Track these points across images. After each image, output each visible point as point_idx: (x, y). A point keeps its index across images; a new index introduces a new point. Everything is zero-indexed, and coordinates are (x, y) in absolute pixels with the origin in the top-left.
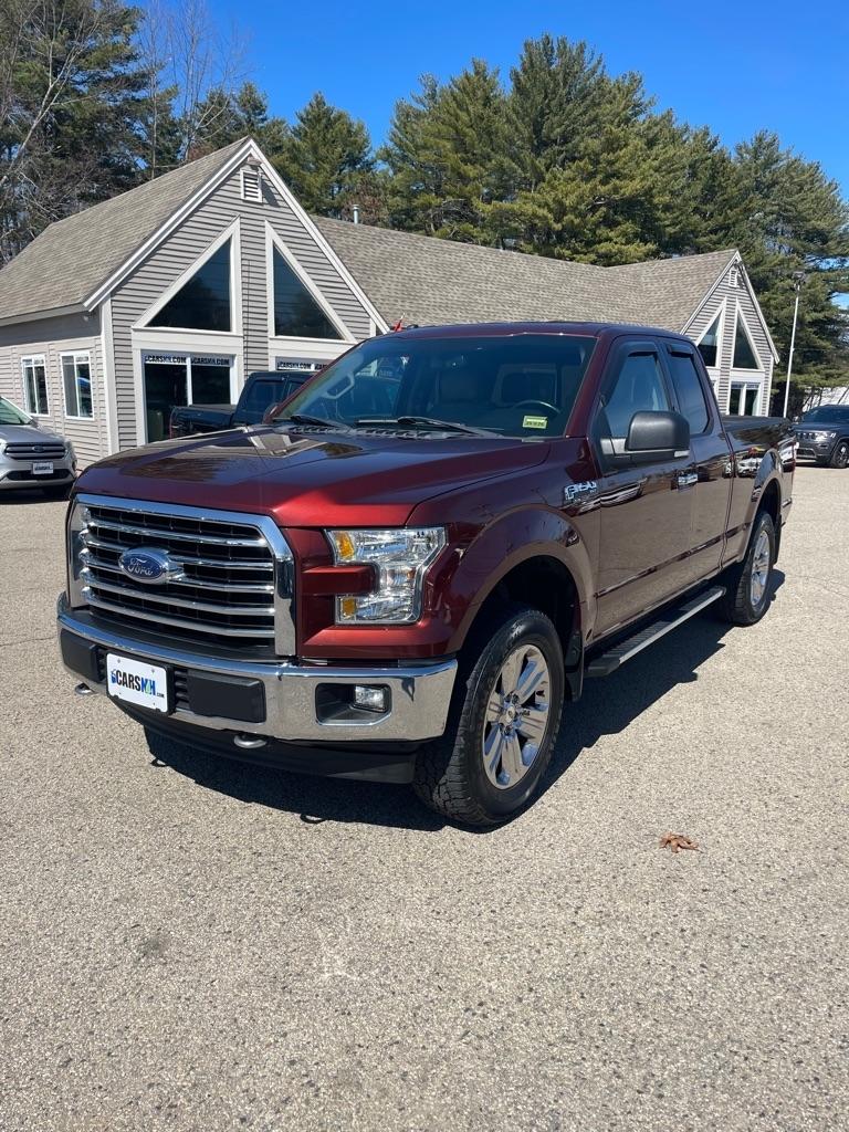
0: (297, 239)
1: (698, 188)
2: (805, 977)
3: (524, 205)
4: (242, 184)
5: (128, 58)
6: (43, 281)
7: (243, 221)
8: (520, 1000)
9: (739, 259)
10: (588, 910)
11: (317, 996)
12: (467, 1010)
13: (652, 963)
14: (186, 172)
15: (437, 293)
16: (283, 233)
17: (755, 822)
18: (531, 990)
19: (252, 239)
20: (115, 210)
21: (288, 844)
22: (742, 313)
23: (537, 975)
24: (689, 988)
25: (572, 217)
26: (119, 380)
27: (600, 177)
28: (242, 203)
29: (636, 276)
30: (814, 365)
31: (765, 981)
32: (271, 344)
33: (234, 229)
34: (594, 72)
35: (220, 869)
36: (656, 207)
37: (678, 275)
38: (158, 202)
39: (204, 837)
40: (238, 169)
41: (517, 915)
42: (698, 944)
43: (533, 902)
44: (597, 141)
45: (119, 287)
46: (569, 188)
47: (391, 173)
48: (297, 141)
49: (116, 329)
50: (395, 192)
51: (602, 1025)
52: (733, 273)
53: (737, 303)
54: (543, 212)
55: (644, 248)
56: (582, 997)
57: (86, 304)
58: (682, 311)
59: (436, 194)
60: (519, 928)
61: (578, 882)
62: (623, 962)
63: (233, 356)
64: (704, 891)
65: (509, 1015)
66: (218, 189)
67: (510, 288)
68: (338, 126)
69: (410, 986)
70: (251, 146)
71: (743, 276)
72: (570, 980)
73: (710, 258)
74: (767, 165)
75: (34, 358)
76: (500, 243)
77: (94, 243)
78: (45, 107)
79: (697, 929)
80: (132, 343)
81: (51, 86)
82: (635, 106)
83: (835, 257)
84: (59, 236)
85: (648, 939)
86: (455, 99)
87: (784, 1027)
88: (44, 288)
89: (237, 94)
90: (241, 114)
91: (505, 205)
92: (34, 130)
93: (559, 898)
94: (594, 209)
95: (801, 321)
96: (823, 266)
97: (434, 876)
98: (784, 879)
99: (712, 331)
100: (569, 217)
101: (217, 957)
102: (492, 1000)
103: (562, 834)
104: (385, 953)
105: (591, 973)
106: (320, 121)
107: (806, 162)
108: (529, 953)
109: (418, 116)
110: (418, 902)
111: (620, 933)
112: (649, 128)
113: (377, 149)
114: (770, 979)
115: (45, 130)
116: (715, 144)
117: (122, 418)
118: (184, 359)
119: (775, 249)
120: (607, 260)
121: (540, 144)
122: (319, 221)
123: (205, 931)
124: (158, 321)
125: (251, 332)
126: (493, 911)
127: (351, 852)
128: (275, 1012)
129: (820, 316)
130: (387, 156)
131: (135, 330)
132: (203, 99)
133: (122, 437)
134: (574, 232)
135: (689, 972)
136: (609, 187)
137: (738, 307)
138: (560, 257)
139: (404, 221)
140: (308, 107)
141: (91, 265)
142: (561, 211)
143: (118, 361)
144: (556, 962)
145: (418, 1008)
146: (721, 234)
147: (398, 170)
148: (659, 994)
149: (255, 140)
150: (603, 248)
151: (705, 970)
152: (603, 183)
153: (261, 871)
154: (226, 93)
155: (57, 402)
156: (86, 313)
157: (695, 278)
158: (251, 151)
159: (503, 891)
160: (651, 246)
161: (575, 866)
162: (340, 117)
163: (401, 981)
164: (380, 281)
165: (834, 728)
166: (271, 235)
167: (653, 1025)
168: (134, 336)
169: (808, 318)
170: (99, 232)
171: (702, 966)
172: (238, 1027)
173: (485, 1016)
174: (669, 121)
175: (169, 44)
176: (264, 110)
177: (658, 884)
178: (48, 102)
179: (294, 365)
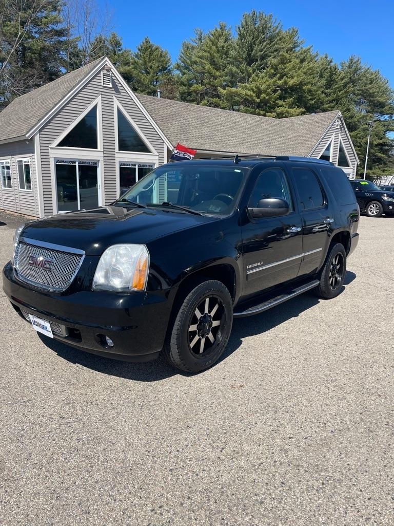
0: (129, 105)
1: (324, 82)
2: (335, 490)
3: (242, 90)
4: (102, 78)
5: (57, 22)
6: (10, 125)
7: (102, 96)
8: (182, 504)
9: (341, 115)
10: (228, 450)
11: (74, 502)
12: (152, 511)
13: (256, 481)
14: (76, 73)
16: (122, 102)
17: (322, 398)
18: (189, 498)
19: (108, 104)
20: (44, 91)
21: (80, 412)
22: (342, 140)
23: (194, 488)
24: (273, 496)
25: (265, 95)
26: (43, 172)
27: (278, 75)
28: (102, 87)
29: (292, 123)
30: (378, 165)
31: (314, 492)
32: (117, 155)
33: (98, 100)
34: (277, 28)
35: (41, 426)
36: (304, 91)
37: (312, 123)
38: (63, 87)
39: (37, 409)
40: (100, 71)
41: (190, 453)
42: (282, 470)
43: (200, 445)
44: (276, 60)
45: (43, 128)
46: (263, 81)
47: (181, 75)
48: (136, 59)
49: (42, 148)
50: (182, 84)
51: (223, 519)
52: (338, 121)
53: (340, 136)
54: (249, 93)
55: (299, 111)
56: (216, 502)
57: (27, 136)
58: (313, 139)
59: (202, 84)
60: (190, 461)
61: (225, 433)
62: (241, 481)
63: (99, 161)
64: (290, 438)
65: (174, 514)
66: (90, 81)
67: (232, 128)
68: (155, 53)
69: (125, 496)
70: (106, 61)
71: (342, 124)
72: (210, 492)
73: (327, 115)
74: (356, 71)
75: (5, 161)
76: (231, 108)
77: (33, 107)
78: (17, 44)
79: (283, 461)
80: (50, 154)
81: (20, 34)
82: (295, 43)
83: (387, 114)
84: (19, 103)
85: (256, 467)
86: (211, 40)
87: (321, 520)
88: (10, 128)
89: (108, 38)
90: (110, 47)
91: (234, 89)
92: (12, 54)
93: (213, 443)
94: (275, 91)
95: (371, 144)
96: (382, 119)
97: (151, 430)
98: (332, 431)
99: (328, 149)
100: (263, 95)
101: (26, 478)
102: (167, 504)
103: (222, 405)
104: (116, 477)
105: (222, 488)
106: (148, 50)
107: (372, 70)
108: (192, 476)
109: (193, 48)
110: (140, 446)
111: (242, 463)
112: (301, 54)
113: (174, 64)
114: (317, 490)
115: (17, 54)
116: (331, 62)
117: (45, 190)
118: (75, 162)
119: (359, 111)
120: (280, 116)
121: (250, 61)
122: (141, 96)
123: (24, 463)
124: (62, 144)
125: (108, 150)
126: (178, 451)
127: (111, 416)
128: (49, 511)
129: (381, 141)
130: (178, 67)
131: (51, 148)
132: (93, 40)
133: (45, 199)
134: (265, 102)
135: (275, 487)
136: (282, 81)
137: (340, 138)
138: (259, 114)
139: (186, 97)
140: (142, 44)
141: (30, 117)
142: (259, 92)
143: (43, 163)
144: (206, 481)
145: (127, 509)
146: (335, 103)
147: (184, 74)
148: (257, 500)
149: (109, 58)
150: (279, 110)
151: (283, 485)
152: (280, 79)
153: (62, 428)
154: (103, 38)
155: (15, 183)
156: (27, 140)
157: (320, 124)
158: (107, 63)
159: (185, 439)
160: (303, 110)
161: (226, 424)
162: (157, 49)
163: (120, 494)
164: (170, 125)
165: (368, 346)
166: (116, 103)
167: (250, 519)
168: (50, 151)
169: (375, 143)
170: (36, 102)
171: (282, 483)
172: (28, 520)
173: (161, 514)
175: (76, 14)
176: (121, 45)
177: (267, 434)
178: (18, 41)
179: (128, 165)
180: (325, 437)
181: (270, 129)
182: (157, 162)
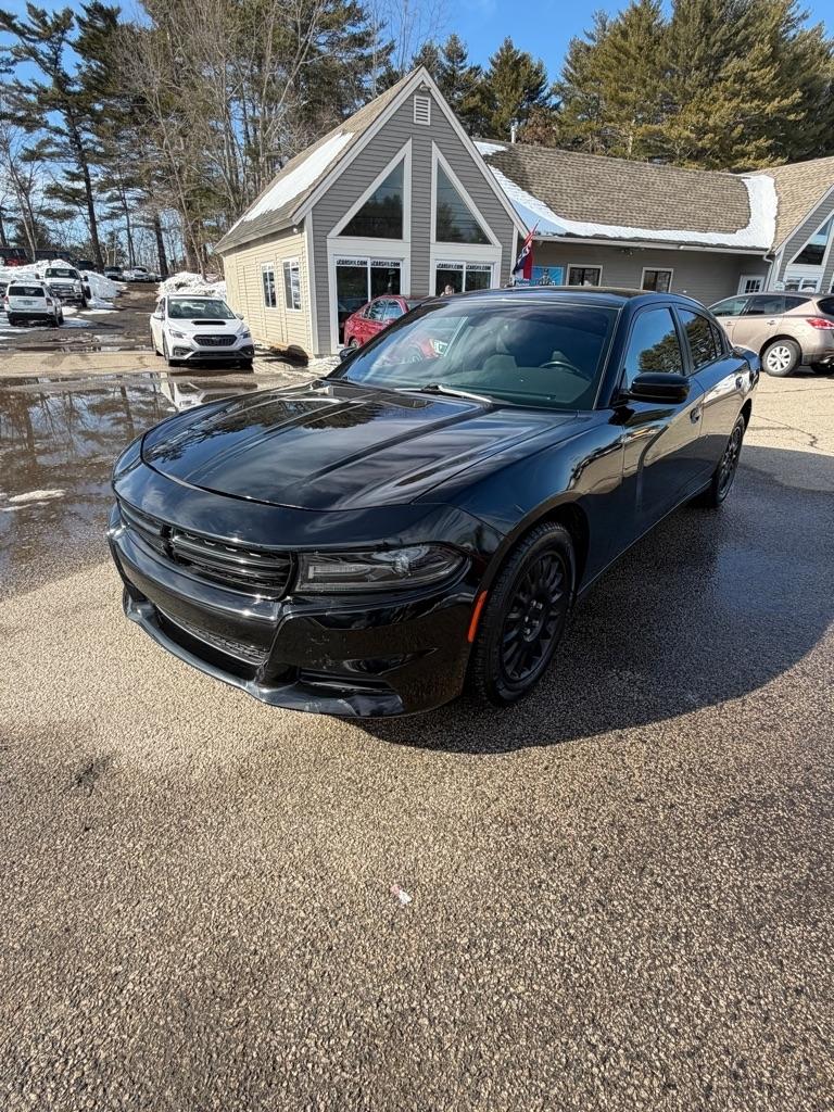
0: (457, 156)
4: (415, 108)
7: (415, 141)
15: (574, 202)
16: (447, 151)
19: (421, 158)
26: (318, 280)
28: (413, 126)
32: (433, 249)
33: (407, 151)
37: (799, 179)
40: (412, 96)
45: (318, 204)
49: (316, 239)
57: (294, 218)
63: (403, 260)
66: (395, 115)
67: (639, 196)
68: (522, 66)
70: (423, 74)
75: (267, 265)
78: (296, 66)
80: (328, 250)
82: (788, 22)
89: (445, 46)
106: (508, 63)
109: (588, 50)
112: (798, 43)
113: (551, 85)
117: (319, 309)
118: (366, 263)
124: (347, 231)
125: (418, 239)
130: (559, 91)
131: (330, 239)
133: (320, 323)
136: (751, 103)
140: (499, 52)
143: (318, 265)
154: (435, 46)
155: (281, 298)
156: (294, 226)
158: (424, 78)
162: (524, 57)
166: (436, 154)
168: (330, 243)
174: (819, 35)
176: (464, 58)
177: (590, 784)
178: (298, 62)
179: (450, 266)
180: (716, 811)
181: (713, 194)
182: (499, 260)
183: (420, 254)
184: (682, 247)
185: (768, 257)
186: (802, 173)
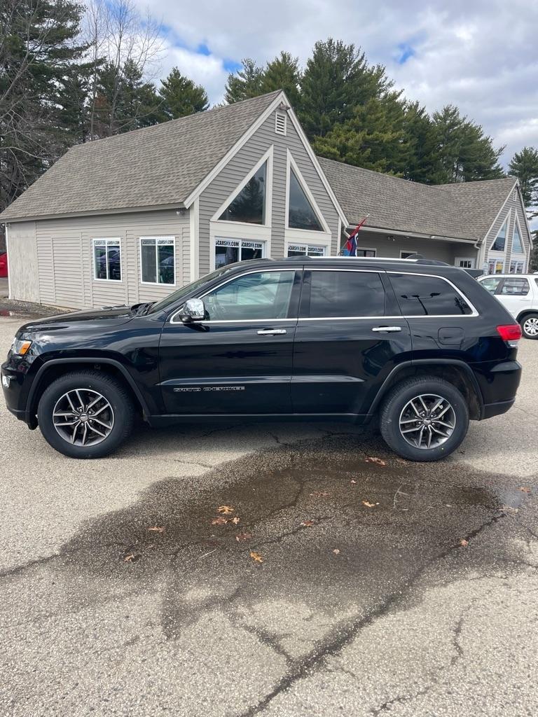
0: (303, 161)
4: (276, 122)
7: (275, 147)
16: (296, 157)
19: (280, 160)
22: (518, 218)
26: (201, 258)
28: (275, 135)
32: (286, 234)
33: (270, 154)
40: (274, 112)
45: (204, 192)
49: (201, 221)
52: (515, 192)
57: (185, 203)
58: (488, 216)
63: (265, 242)
66: (262, 125)
71: (519, 196)
73: (499, 183)
74: (452, 126)
75: (107, 239)
78: (25, 66)
80: (210, 231)
90: (126, 80)
94: (362, 149)
109: (243, 85)
118: (238, 244)
124: (224, 216)
125: (277, 225)
131: (212, 222)
136: (372, 136)
137: (516, 214)
142: (344, 150)
143: (201, 244)
152: (369, 133)
155: (132, 272)
157: (491, 194)
158: (282, 101)
166: (290, 159)
168: (211, 226)
179: (297, 248)
182: (329, 244)
183: (278, 236)
184: (433, 237)
185: (478, 245)
186: (479, 189)
